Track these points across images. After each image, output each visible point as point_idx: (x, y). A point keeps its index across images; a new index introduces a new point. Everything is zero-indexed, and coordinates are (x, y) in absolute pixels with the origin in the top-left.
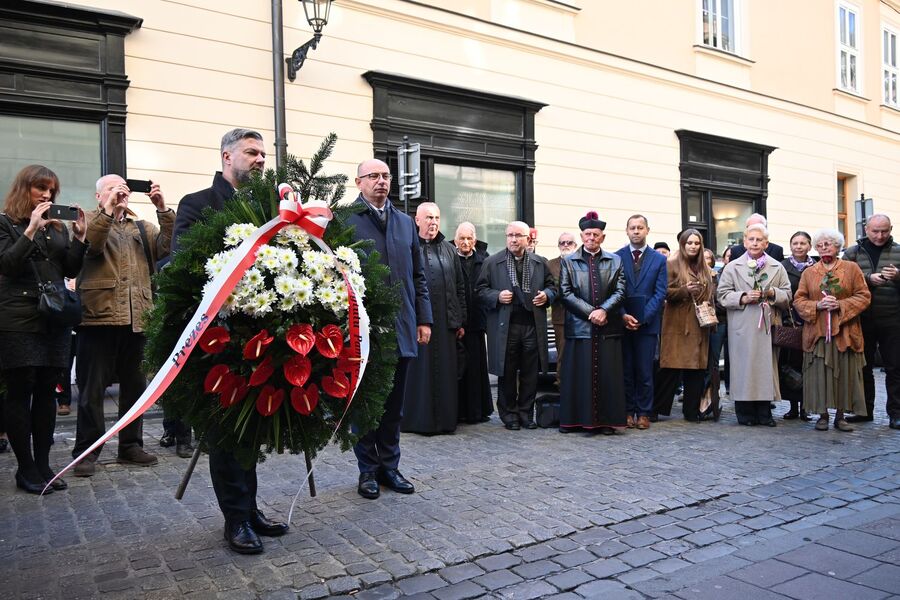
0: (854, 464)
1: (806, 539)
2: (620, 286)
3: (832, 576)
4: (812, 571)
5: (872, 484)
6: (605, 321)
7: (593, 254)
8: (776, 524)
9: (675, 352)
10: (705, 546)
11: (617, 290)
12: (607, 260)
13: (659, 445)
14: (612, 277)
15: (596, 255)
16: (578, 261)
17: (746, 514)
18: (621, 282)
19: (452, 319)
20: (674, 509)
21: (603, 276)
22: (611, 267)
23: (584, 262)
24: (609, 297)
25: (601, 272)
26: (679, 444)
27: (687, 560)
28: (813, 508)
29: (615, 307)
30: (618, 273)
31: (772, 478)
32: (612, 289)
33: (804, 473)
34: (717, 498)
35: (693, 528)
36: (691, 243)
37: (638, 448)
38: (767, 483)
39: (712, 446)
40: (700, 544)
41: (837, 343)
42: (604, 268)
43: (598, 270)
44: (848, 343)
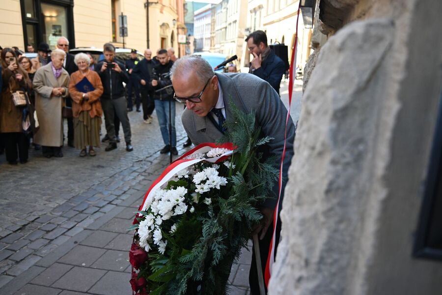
0: (106, 181)
1: (76, 242)
3: (83, 266)
4: (75, 266)
5: (113, 192)
8: (62, 232)
10: (22, 260)
17: (47, 230)
20: (5, 237)
27: (9, 275)
28: (83, 216)
31: (65, 199)
33: (82, 192)
34: (33, 221)
35: (15, 249)
38: (61, 203)
40: (18, 260)
41: (90, 113)
44: (95, 113)
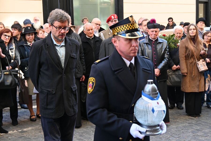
2: (166, 56)
6: (159, 74)
7: (154, 40)
9: (188, 84)
11: (165, 58)
12: (160, 43)
13: (183, 132)
14: (163, 52)
15: (155, 41)
16: (147, 44)
18: (167, 54)
19: (77, 73)
21: (158, 51)
22: (162, 47)
23: (148, 44)
24: (161, 62)
25: (158, 49)
26: (193, 132)
29: (164, 67)
30: (165, 50)
32: (163, 58)
36: (191, 30)
37: (174, 135)
39: (207, 133)
42: (159, 47)
43: (156, 48)
